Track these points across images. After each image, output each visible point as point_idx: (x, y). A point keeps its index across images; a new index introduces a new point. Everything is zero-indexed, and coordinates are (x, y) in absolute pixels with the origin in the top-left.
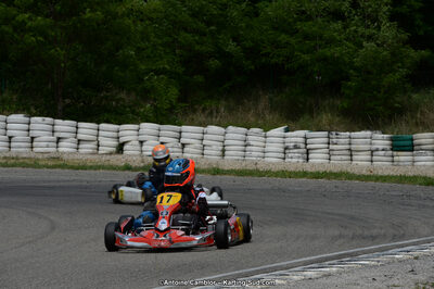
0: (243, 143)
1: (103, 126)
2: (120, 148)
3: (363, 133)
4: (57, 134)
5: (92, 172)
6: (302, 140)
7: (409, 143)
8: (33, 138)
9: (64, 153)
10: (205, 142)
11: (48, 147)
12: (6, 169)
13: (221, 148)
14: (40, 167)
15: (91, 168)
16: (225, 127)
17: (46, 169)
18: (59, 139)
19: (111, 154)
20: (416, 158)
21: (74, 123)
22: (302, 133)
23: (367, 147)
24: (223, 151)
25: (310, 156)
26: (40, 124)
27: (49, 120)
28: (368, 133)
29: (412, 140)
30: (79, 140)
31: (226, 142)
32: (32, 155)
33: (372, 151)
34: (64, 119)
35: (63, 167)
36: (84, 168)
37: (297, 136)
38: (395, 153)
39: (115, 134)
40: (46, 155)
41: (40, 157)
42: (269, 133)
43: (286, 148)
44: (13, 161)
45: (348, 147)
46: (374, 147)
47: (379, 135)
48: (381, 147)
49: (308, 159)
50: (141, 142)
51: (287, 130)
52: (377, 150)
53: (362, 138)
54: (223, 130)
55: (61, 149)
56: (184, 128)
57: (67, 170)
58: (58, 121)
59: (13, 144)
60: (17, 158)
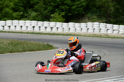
1: (121, 26)
4: (107, 28)
5: (117, 39)
8: (100, 29)
9: (109, 33)
11: (104, 31)
12: (92, 38)
14: (102, 37)
15: (117, 38)
17: (103, 38)
18: (108, 30)
21: (112, 25)
26: (103, 25)
27: (105, 24)
30: (114, 30)
32: (100, 34)
34: (109, 24)
35: (109, 37)
36: (115, 38)
40: (104, 34)
41: (102, 34)
44: (94, 35)
55: (108, 32)
57: (109, 38)
59: (95, 31)
60: (96, 35)
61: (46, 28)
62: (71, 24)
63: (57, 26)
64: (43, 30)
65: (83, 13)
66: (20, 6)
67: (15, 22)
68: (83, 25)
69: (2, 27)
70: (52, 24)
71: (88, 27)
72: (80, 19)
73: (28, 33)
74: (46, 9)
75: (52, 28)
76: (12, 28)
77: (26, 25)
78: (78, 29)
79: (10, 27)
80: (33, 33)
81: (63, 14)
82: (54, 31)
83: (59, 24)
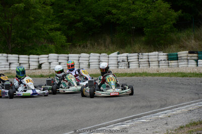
0: (98, 61)
1: (31, 56)
2: (40, 66)
3: (154, 53)
4: (9, 61)
6: (126, 58)
7: (176, 56)
9: (13, 70)
10: (80, 61)
11: (5, 68)
13: (88, 64)
16: (89, 54)
18: (10, 63)
19: (36, 69)
20: (179, 63)
21: (17, 55)
22: (126, 54)
23: (157, 59)
24: (89, 65)
25: (130, 65)
28: (157, 53)
29: (177, 55)
30: (20, 64)
31: (90, 61)
33: (159, 61)
34: (12, 54)
37: (123, 56)
38: (170, 61)
39: (37, 60)
40: (4, 71)
42: (110, 55)
43: (118, 62)
45: (147, 60)
46: (159, 60)
47: (162, 54)
48: (163, 59)
49: (129, 67)
50: (50, 63)
51: (118, 54)
52: (161, 60)
53: (154, 55)
54: (88, 55)
56: (70, 55)
58: (9, 55)
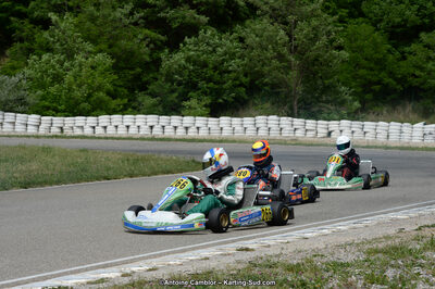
0: (399, 131)
1: (320, 122)
2: (329, 134)
8: (281, 129)
9: (298, 137)
10: (377, 131)
11: (289, 133)
13: (386, 134)
16: (389, 122)
18: (295, 129)
19: (324, 137)
21: (303, 120)
22: (434, 125)
24: (388, 136)
26: (285, 120)
27: (290, 118)
30: (307, 130)
31: (390, 131)
32: (281, 138)
37: (431, 127)
39: (326, 127)
40: (289, 138)
41: (286, 139)
42: (414, 126)
43: (424, 134)
50: (341, 131)
51: (424, 124)
55: (296, 135)
56: (366, 123)
58: (295, 119)
59: (270, 132)
60: (274, 140)
61: (176, 128)
62: (224, 120)
63: (197, 125)
64: (169, 132)
65: (246, 97)
66: (120, 86)
67: (116, 118)
68: (248, 121)
69: (91, 130)
70: (188, 120)
71: (258, 126)
72: (238, 110)
73: (142, 139)
74: (173, 91)
75: (187, 128)
76: (111, 131)
77: (137, 124)
78: (238, 128)
79: (105, 127)
80: (153, 139)
81: (207, 100)
82: (192, 133)
83: (200, 121)
